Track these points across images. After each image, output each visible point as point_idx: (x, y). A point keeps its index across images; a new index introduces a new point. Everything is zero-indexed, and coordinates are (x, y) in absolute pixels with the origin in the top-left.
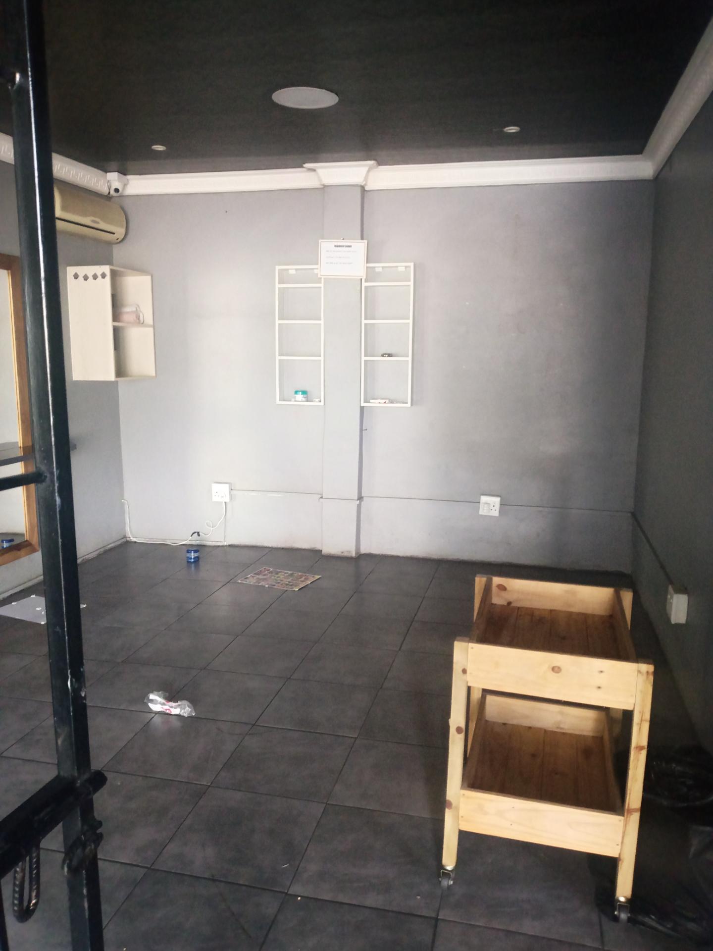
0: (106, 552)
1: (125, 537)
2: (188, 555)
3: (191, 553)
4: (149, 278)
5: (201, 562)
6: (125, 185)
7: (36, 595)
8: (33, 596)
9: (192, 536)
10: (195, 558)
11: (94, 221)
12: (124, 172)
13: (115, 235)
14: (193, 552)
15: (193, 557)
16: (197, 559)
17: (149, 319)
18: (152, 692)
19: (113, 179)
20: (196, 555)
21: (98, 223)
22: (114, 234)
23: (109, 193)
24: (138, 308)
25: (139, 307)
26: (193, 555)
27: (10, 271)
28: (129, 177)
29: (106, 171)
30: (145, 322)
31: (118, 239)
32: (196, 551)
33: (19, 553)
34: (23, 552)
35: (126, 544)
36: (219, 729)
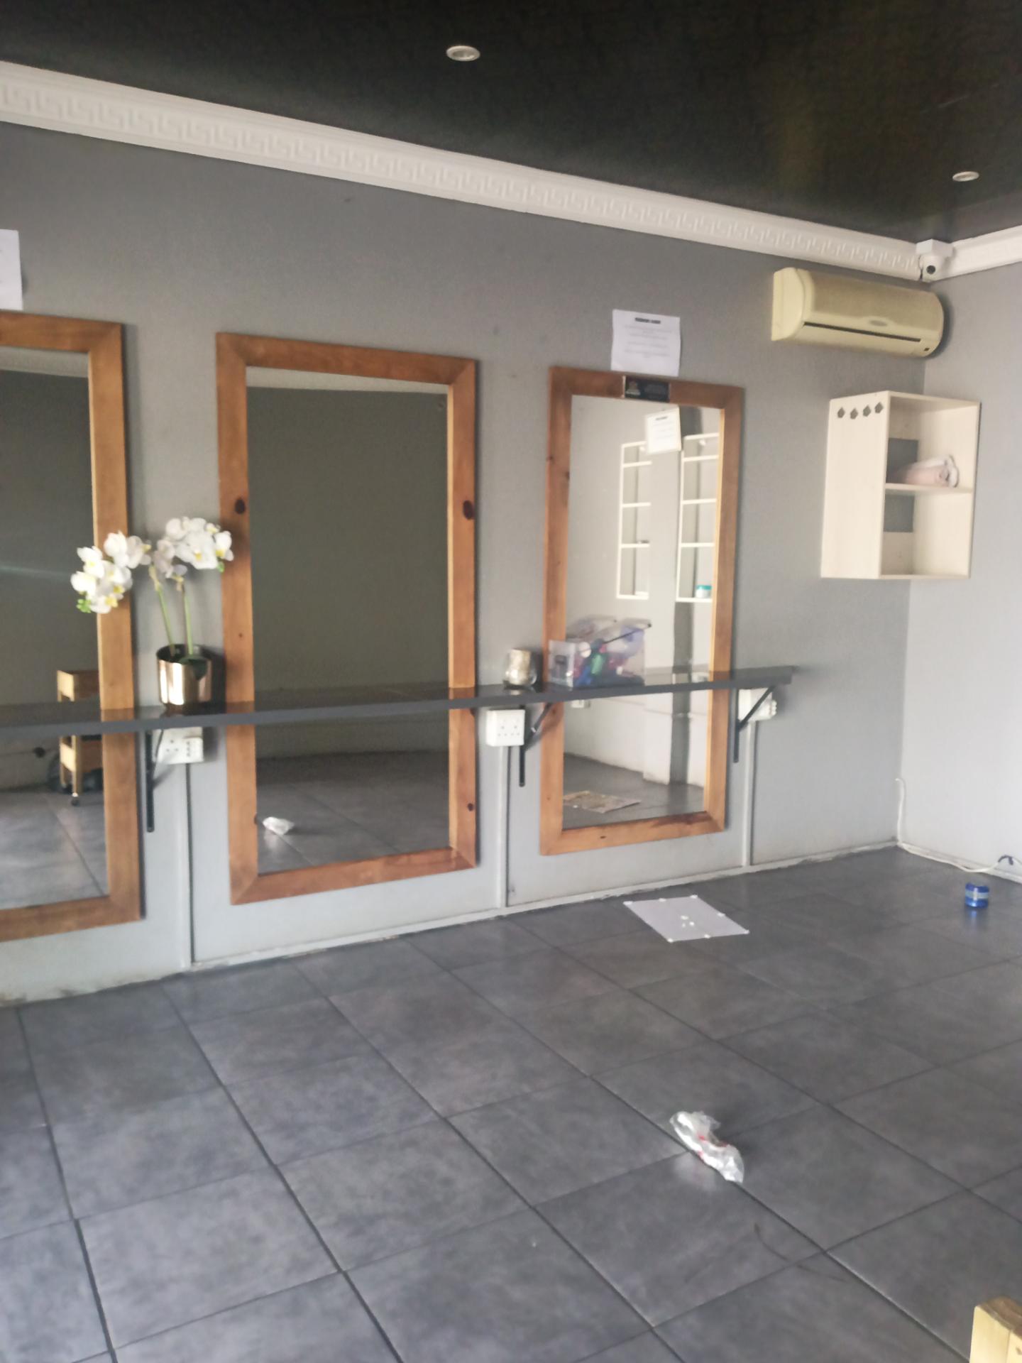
0: (851, 857)
1: (894, 839)
2: (968, 893)
3: (973, 890)
4: (974, 410)
5: (991, 911)
6: (947, 262)
7: (700, 896)
8: (694, 897)
9: (1000, 861)
10: (979, 901)
11: (874, 323)
12: (946, 236)
13: (921, 341)
14: (976, 889)
15: (975, 899)
16: (983, 904)
17: (967, 479)
18: (690, 1110)
19: (927, 253)
20: (982, 896)
21: (883, 324)
22: (918, 340)
23: (921, 276)
24: (950, 462)
25: (953, 460)
26: (976, 895)
27: (723, 410)
28: (956, 244)
29: (915, 240)
30: (962, 483)
31: (927, 349)
32: (983, 889)
33: (688, 827)
34: (696, 827)
35: (892, 853)
36: (757, 1229)
